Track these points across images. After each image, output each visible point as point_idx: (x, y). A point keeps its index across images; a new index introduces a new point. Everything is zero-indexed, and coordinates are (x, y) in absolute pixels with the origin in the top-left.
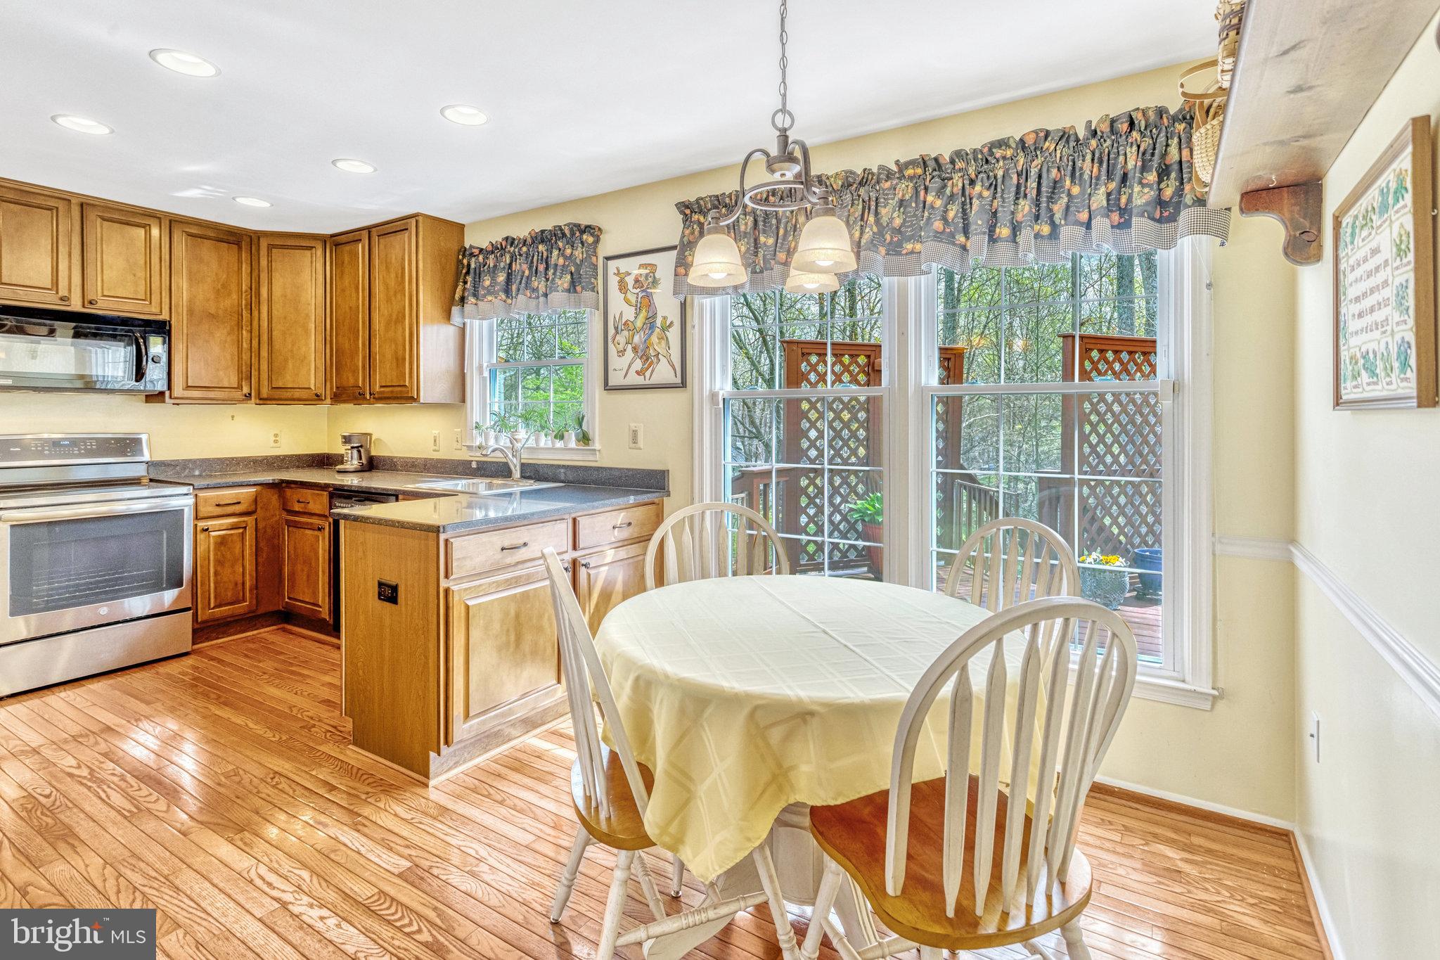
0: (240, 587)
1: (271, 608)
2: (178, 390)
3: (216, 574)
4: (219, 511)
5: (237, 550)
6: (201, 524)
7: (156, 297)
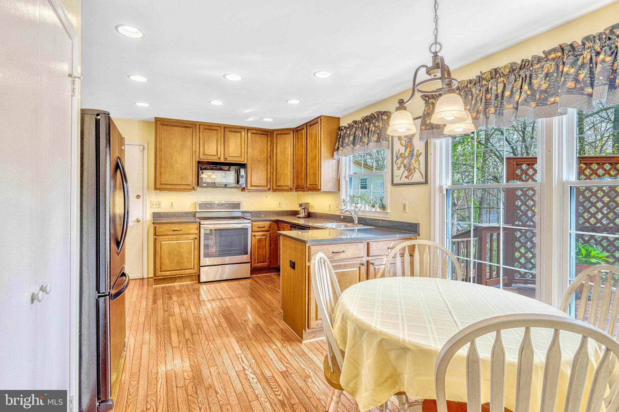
0: (265, 257)
1: (275, 266)
2: (249, 187)
3: (258, 251)
4: (259, 229)
5: (264, 244)
6: (253, 234)
7: (243, 156)
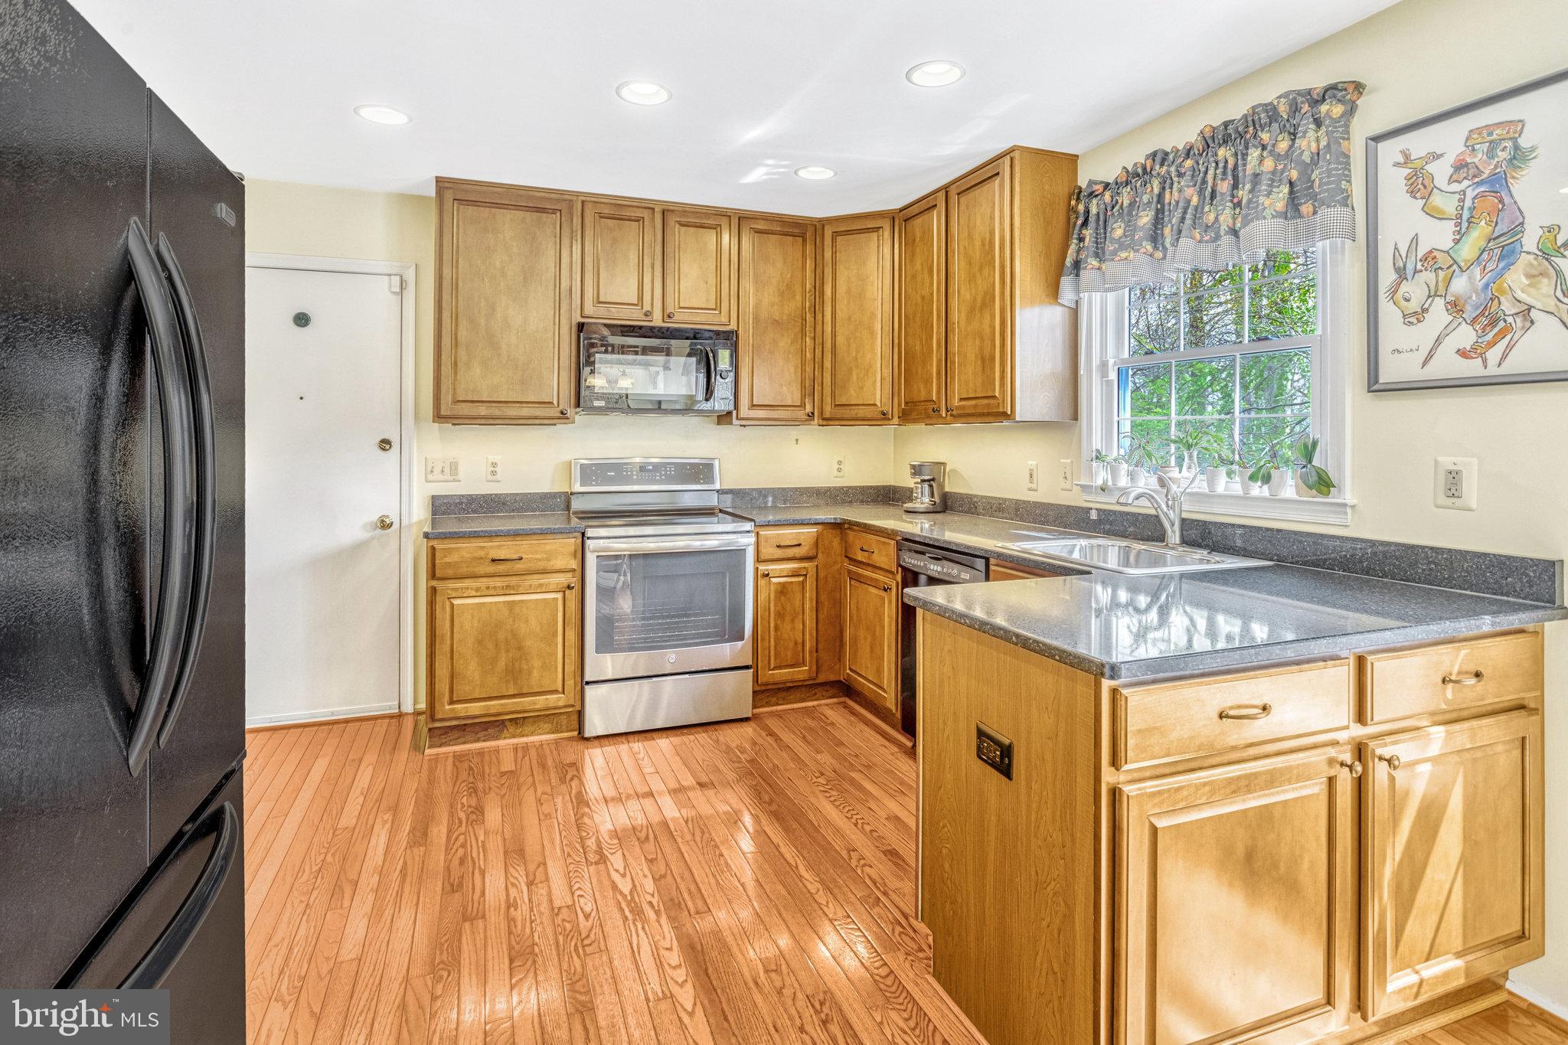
0: (800, 648)
1: (832, 677)
2: (744, 411)
3: (776, 628)
4: (779, 553)
5: (798, 603)
6: (762, 568)
7: (725, 305)
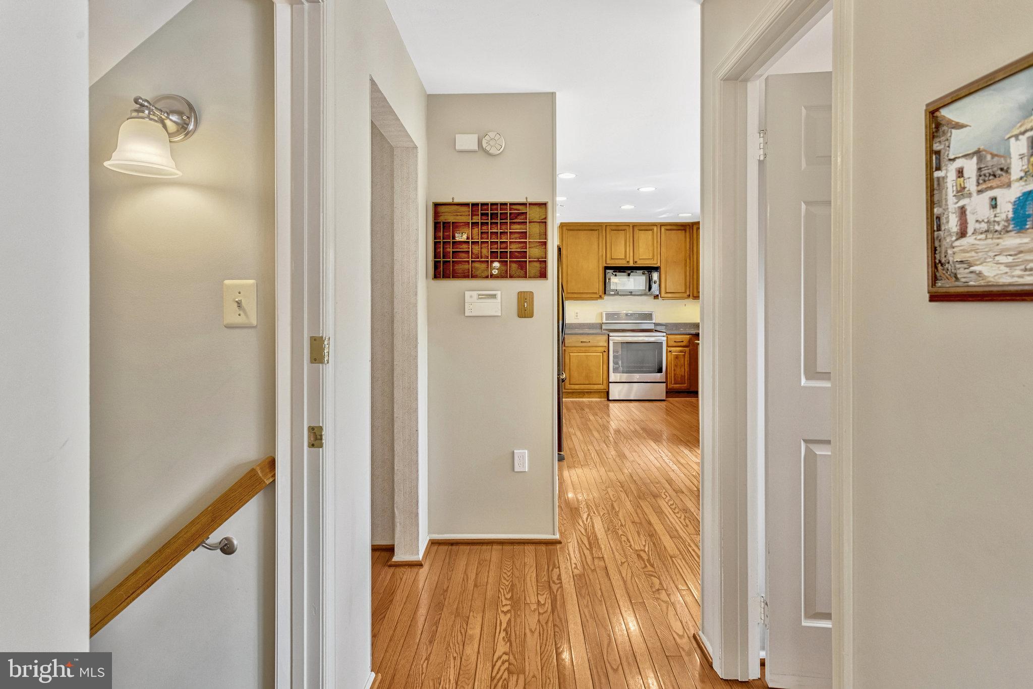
0: (683, 377)
2: (663, 294)
3: (674, 370)
4: (676, 344)
5: (682, 362)
6: (669, 349)
7: (655, 257)
